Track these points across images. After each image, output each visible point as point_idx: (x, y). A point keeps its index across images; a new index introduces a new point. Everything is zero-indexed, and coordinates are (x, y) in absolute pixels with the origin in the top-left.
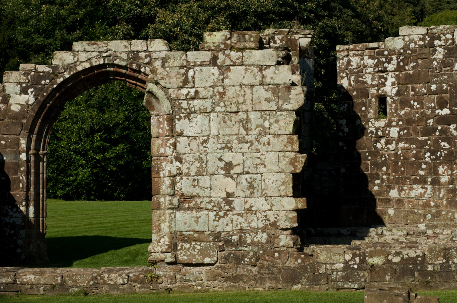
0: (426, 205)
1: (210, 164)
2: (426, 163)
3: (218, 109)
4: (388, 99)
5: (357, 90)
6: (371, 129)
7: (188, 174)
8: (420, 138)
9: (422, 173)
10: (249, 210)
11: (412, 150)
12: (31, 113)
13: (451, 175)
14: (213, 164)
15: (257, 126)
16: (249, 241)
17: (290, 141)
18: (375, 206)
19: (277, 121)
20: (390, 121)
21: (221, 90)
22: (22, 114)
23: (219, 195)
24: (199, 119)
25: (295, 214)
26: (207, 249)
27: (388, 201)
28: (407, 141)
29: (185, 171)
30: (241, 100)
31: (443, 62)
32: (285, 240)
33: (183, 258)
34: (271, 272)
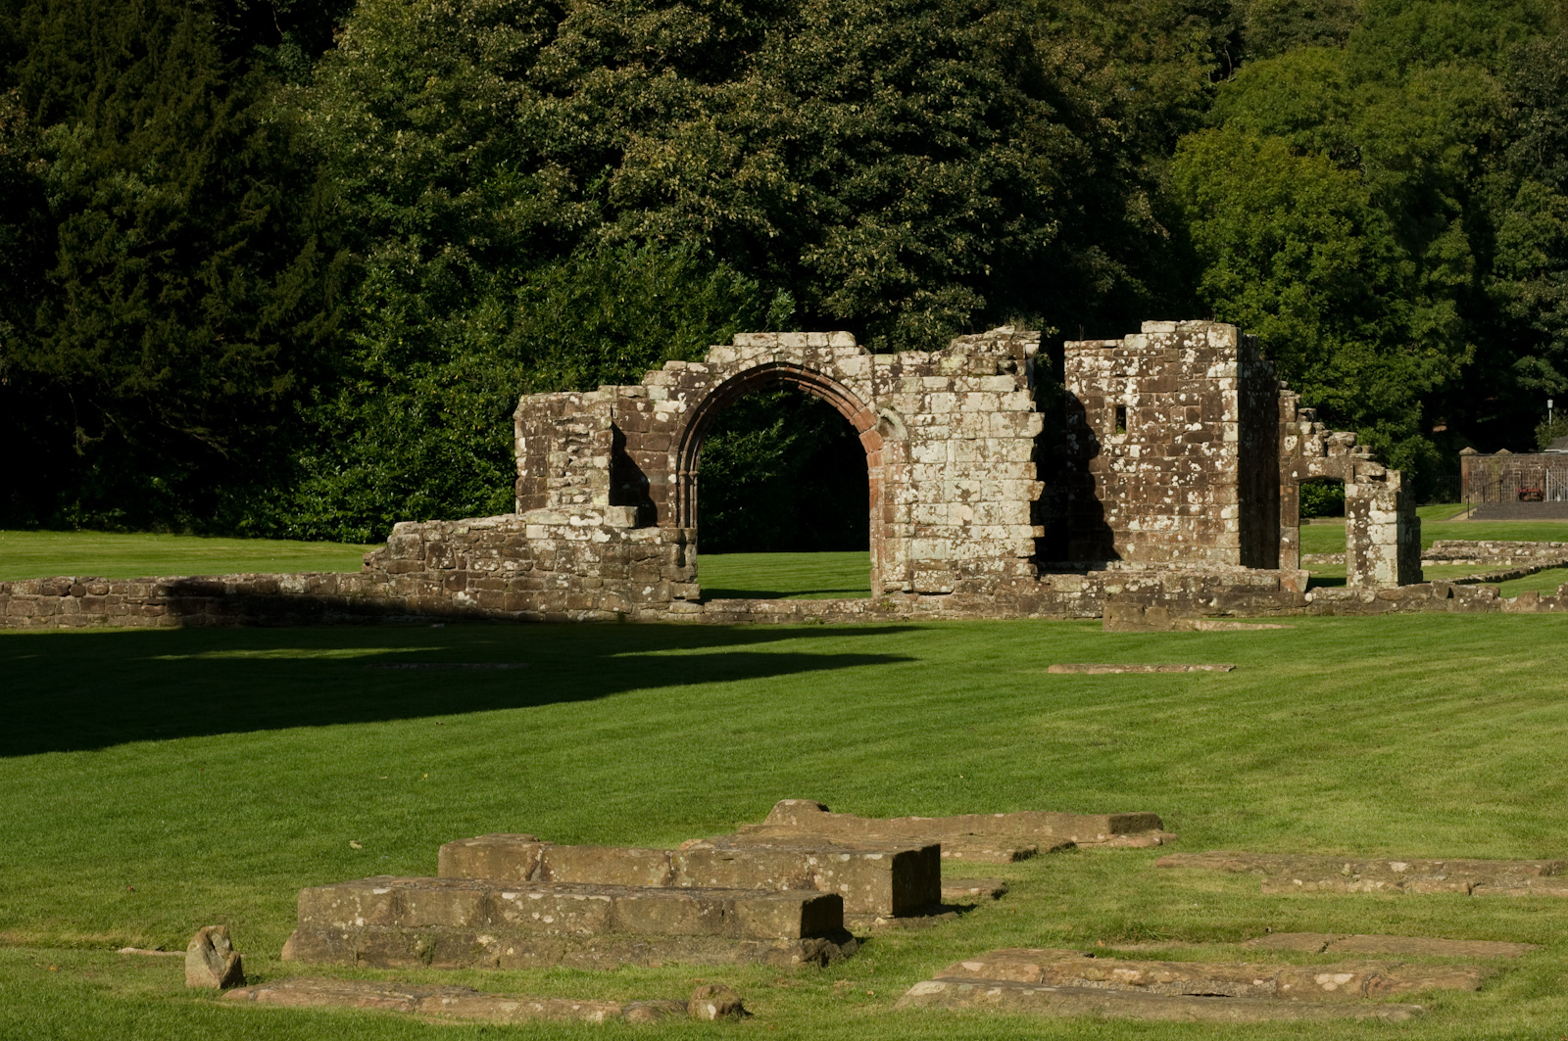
0: (1173, 539)
1: (947, 491)
2: (1173, 489)
3: (955, 436)
4: (1128, 410)
5: (1090, 398)
6: (1106, 446)
7: (925, 502)
8: (1166, 459)
9: (1168, 500)
10: (986, 538)
11: (1156, 472)
12: (681, 424)
13: (1203, 503)
14: (950, 491)
15: (995, 453)
16: (986, 569)
17: (1028, 469)
18: (1112, 541)
19: (1014, 449)
20: (1130, 437)
21: (958, 416)
22: (670, 425)
23: (956, 523)
24: (935, 446)
25: (1033, 542)
26: (944, 577)
27: (1127, 534)
28: (1150, 461)
29: (921, 498)
30: (978, 427)
31: (1194, 366)
32: (1023, 568)
33: (919, 586)
34: (1008, 601)
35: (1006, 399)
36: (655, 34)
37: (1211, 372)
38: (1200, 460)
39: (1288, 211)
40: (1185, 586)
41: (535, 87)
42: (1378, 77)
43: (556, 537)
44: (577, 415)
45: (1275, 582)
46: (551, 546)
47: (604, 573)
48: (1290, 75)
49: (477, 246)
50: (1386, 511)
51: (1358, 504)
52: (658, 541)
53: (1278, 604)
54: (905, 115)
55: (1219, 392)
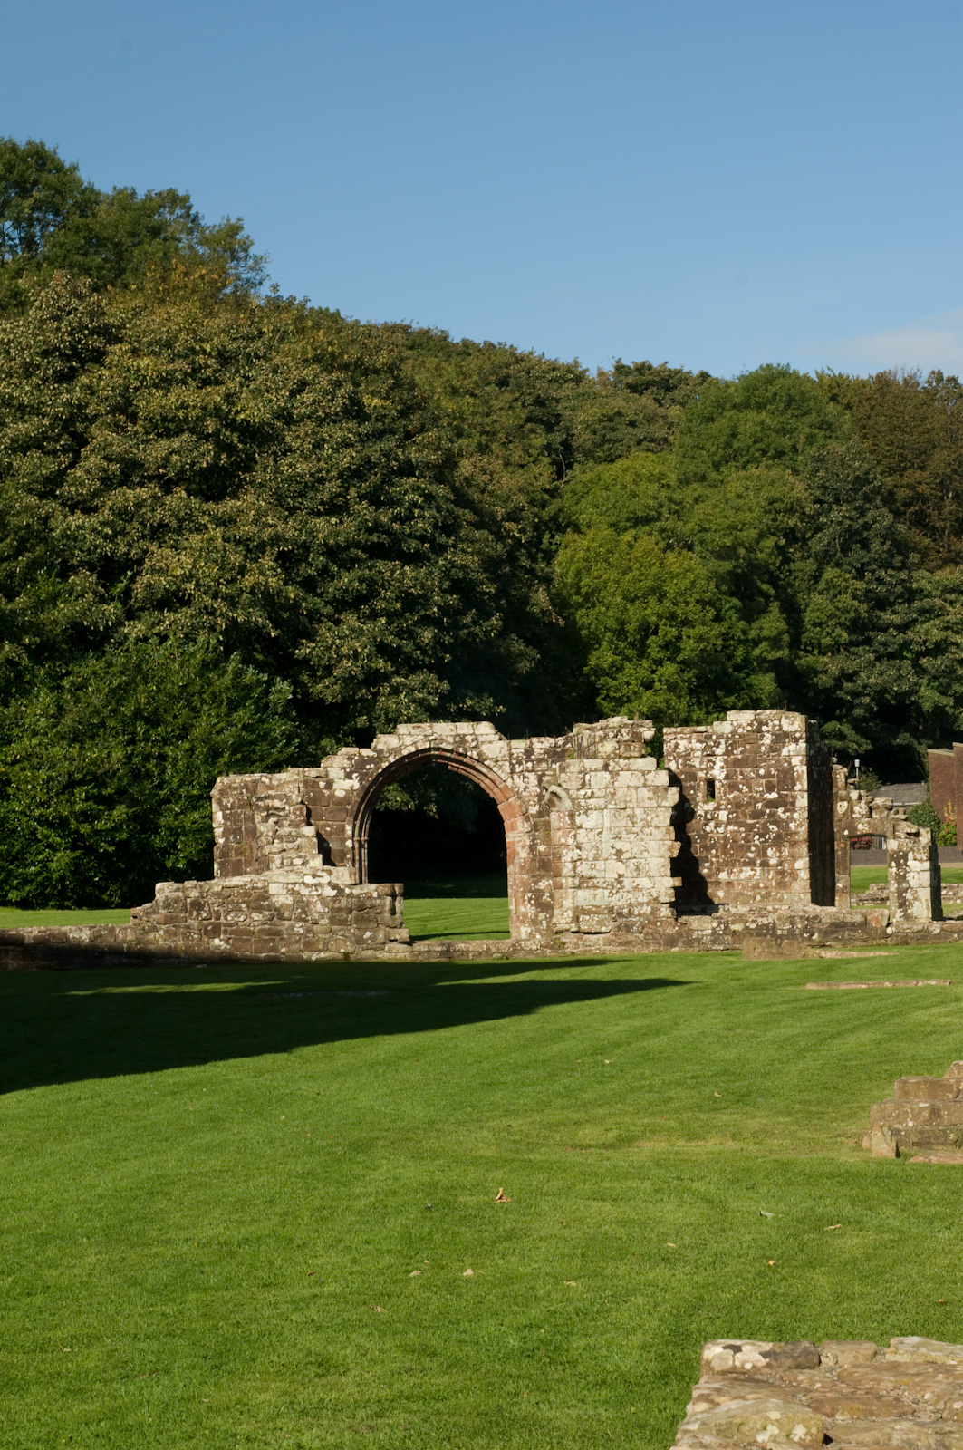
0: (756, 886)
1: (604, 851)
2: (755, 846)
3: (610, 806)
4: (717, 783)
5: (685, 774)
6: (699, 813)
7: (587, 860)
8: (749, 821)
9: (751, 855)
10: (636, 888)
11: (740, 833)
12: (355, 799)
13: (780, 857)
14: (607, 851)
15: (642, 820)
16: (636, 913)
17: (668, 832)
18: (705, 889)
19: (657, 816)
20: (719, 805)
21: (612, 791)
22: (346, 800)
23: (612, 876)
24: (594, 815)
25: (673, 891)
26: (603, 920)
27: (718, 883)
28: (736, 824)
29: (584, 857)
30: (628, 799)
31: (771, 747)
32: (666, 911)
33: (584, 927)
34: (654, 938)
35: (649, 777)
36: (166, 459)
37: (785, 752)
38: (777, 822)
39: (660, 601)
40: (793, 923)
41: (63, 504)
42: (703, 478)
43: (292, 892)
44: (272, 793)
45: (863, 919)
46: (289, 900)
47: (332, 922)
48: (628, 478)
49: (30, 644)
50: (921, 861)
51: (898, 856)
52: (375, 895)
53: (865, 936)
54: (377, 527)
55: (792, 768)
